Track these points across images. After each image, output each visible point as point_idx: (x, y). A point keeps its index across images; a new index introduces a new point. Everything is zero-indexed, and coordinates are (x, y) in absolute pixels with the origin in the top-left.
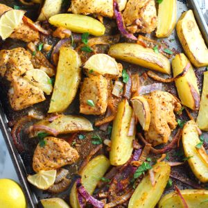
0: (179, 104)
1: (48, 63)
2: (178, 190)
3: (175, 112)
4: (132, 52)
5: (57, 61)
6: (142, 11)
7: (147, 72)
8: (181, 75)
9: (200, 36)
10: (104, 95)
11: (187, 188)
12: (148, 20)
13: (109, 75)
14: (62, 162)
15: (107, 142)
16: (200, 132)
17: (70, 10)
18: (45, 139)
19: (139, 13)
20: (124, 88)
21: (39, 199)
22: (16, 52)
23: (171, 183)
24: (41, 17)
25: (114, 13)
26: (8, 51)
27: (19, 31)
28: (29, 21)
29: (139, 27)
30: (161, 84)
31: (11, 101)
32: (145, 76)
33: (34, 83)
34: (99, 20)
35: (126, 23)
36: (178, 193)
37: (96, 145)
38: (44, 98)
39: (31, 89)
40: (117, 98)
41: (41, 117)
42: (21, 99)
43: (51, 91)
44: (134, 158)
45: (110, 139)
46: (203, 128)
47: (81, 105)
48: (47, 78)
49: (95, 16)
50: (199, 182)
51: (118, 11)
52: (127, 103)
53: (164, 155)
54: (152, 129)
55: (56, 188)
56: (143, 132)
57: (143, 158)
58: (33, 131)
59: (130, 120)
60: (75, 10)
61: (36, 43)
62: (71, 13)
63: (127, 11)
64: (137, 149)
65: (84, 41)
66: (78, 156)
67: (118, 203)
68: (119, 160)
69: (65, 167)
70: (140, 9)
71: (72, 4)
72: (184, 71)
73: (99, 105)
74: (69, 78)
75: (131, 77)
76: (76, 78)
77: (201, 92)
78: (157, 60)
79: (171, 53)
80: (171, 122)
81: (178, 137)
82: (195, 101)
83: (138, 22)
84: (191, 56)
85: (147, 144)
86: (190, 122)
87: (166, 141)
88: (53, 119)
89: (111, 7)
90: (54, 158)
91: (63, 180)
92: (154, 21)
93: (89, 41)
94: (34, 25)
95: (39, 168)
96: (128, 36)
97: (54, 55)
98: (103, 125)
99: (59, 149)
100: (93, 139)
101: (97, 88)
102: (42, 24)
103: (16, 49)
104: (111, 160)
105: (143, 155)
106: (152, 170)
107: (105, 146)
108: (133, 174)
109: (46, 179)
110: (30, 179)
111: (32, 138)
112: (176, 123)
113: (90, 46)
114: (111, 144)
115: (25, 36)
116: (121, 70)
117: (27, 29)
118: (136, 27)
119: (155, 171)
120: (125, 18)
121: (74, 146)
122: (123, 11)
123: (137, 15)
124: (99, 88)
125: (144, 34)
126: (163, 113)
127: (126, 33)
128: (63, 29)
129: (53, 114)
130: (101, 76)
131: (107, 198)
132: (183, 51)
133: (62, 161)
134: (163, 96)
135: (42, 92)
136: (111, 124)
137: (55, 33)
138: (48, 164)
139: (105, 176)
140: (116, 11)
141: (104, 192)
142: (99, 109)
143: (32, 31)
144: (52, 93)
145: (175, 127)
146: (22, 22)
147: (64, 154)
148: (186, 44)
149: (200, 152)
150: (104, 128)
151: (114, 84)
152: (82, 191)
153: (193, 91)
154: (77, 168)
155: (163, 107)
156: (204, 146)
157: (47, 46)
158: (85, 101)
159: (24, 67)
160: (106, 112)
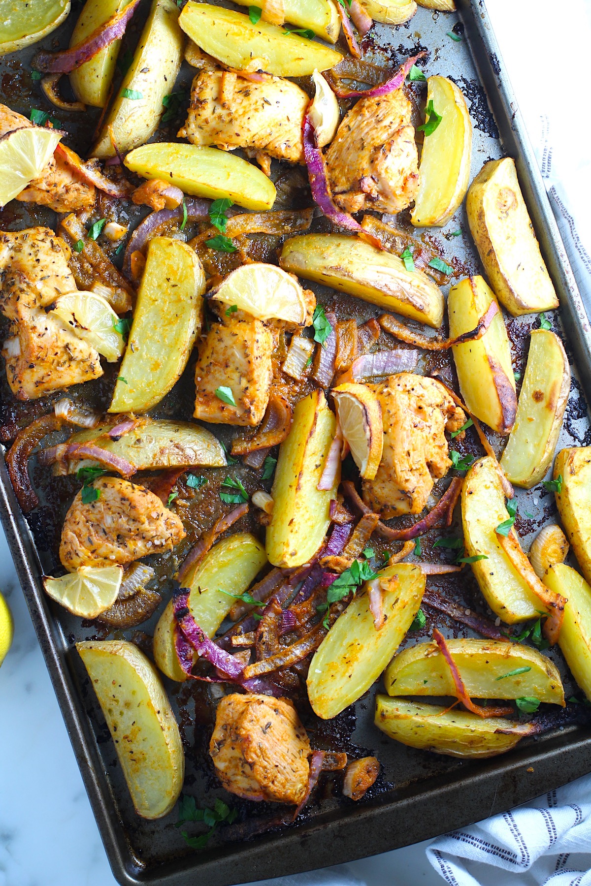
0: (459, 411)
1: (115, 275)
2: (440, 642)
3: (447, 432)
4: (344, 264)
5: (141, 271)
6: (381, 154)
7: (379, 318)
8: (473, 335)
9: (529, 233)
10: (263, 374)
11: (465, 636)
12: (394, 182)
13: (279, 321)
14: (140, 547)
15: (261, 499)
16: (510, 491)
17: (183, 133)
18: (98, 484)
19: (372, 161)
20: (315, 357)
21: (70, 639)
22: (29, 242)
23: (423, 619)
24: (104, 147)
25: (303, 153)
26: (9, 236)
27: (44, 186)
28: (72, 158)
29: (369, 198)
30: (415, 352)
31: (10, 376)
32: (373, 328)
33: (77, 331)
34: (260, 167)
35: (334, 184)
36: (441, 648)
37: (232, 504)
38: (99, 371)
39: (67, 347)
40: (296, 382)
41: (89, 422)
42: (39, 372)
43: (119, 354)
44: (331, 546)
45: (269, 492)
46: (518, 479)
47: (200, 399)
48: (110, 316)
49: (250, 154)
50: (497, 623)
51: (315, 146)
52: (323, 401)
53: (410, 544)
54: (385, 476)
55: (119, 615)
56: (359, 482)
57: (355, 547)
58: (67, 459)
59: (327, 448)
60: (198, 136)
61: (85, 217)
62: (186, 141)
63: (340, 150)
64: (339, 525)
65: (216, 222)
66: (183, 534)
67: (280, 663)
68: (293, 555)
69: (147, 560)
70: (377, 149)
71: (192, 117)
72: (481, 325)
73: (247, 401)
74: (170, 323)
75: (335, 329)
76: (191, 323)
77: (520, 383)
78: (410, 290)
79: (449, 271)
80: (436, 460)
81: (451, 498)
82: (503, 408)
83: (368, 184)
84: (500, 285)
85: (368, 513)
86: (485, 461)
87: (418, 508)
88: (122, 430)
89: (295, 135)
90: (118, 536)
91: (138, 593)
92: (410, 184)
93: (229, 222)
94: (83, 168)
95: (76, 561)
96: (336, 220)
97: (134, 256)
98: (253, 453)
99: (133, 513)
100: (224, 489)
101: (247, 356)
102: (104, 165)
103: (31, 231)
104: (269, 549)
105: (354, 539)
106: (376, 582)
107: (255, 511)
108: (326, 591)
109: (95, 590)
110: (52, 587)
111: (62, 477)
112: (449, 463)
113: (231, 236)
114: (272, 506)
115: (59, 199)
116: (312, 309)
117: (65, 179)
118: (360, 198)
119: (386, 586)
120: (332, 170)
121: (173, 506)
122: (328, 146)
123: (365, 164)
124: (252, 358)
125: (379, 216)
126: (419, 437)
127: (333, 212)
128: (162, 186)
129: (123, 417)
130: (258, 324)
131: (253, 649)
132: (481, 270)
133: (140, 544)
134: (419, 391)
135: (95, 356)
136: (275, 452)
137: (138, 194)
138: (103, 551)
139: (249, 589)
140: (309, 147)
141: (246, 631)
142: (248, 411)
143: (78, 185)
144: (121, 359)
145: (444, 471)
146: (52, 161)
147: (146, 526)
148: (491, 251)
149: (507, 544)
150: (256, 462)
151: (289, 342)
152: (188, 628)
153: (499, 381)
154: (176, 563)
155: (417, 420)
156: (517, 527)
157: (116, 229)
158: (209, 388)
159: (53, 283)
160: (264, 420)
